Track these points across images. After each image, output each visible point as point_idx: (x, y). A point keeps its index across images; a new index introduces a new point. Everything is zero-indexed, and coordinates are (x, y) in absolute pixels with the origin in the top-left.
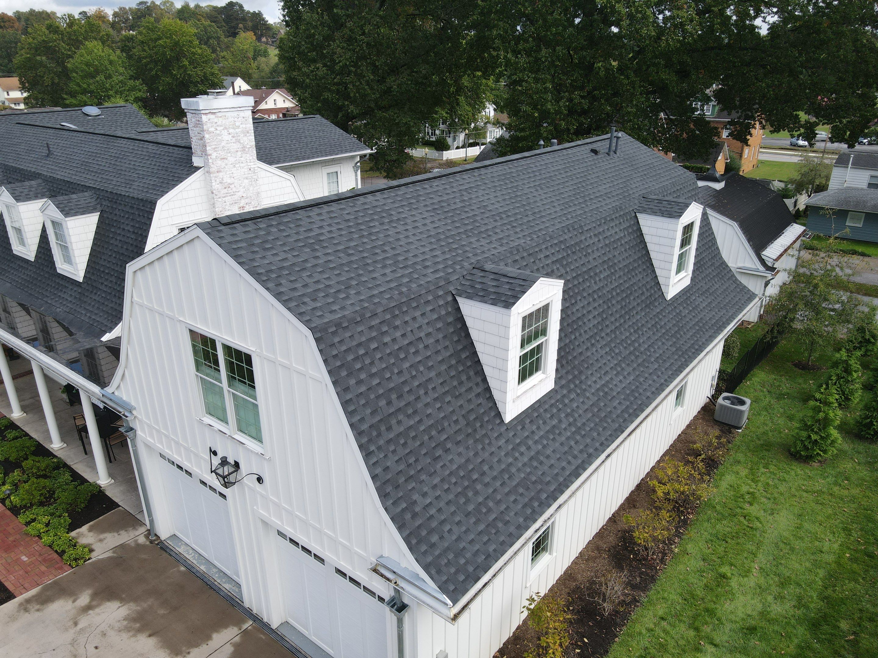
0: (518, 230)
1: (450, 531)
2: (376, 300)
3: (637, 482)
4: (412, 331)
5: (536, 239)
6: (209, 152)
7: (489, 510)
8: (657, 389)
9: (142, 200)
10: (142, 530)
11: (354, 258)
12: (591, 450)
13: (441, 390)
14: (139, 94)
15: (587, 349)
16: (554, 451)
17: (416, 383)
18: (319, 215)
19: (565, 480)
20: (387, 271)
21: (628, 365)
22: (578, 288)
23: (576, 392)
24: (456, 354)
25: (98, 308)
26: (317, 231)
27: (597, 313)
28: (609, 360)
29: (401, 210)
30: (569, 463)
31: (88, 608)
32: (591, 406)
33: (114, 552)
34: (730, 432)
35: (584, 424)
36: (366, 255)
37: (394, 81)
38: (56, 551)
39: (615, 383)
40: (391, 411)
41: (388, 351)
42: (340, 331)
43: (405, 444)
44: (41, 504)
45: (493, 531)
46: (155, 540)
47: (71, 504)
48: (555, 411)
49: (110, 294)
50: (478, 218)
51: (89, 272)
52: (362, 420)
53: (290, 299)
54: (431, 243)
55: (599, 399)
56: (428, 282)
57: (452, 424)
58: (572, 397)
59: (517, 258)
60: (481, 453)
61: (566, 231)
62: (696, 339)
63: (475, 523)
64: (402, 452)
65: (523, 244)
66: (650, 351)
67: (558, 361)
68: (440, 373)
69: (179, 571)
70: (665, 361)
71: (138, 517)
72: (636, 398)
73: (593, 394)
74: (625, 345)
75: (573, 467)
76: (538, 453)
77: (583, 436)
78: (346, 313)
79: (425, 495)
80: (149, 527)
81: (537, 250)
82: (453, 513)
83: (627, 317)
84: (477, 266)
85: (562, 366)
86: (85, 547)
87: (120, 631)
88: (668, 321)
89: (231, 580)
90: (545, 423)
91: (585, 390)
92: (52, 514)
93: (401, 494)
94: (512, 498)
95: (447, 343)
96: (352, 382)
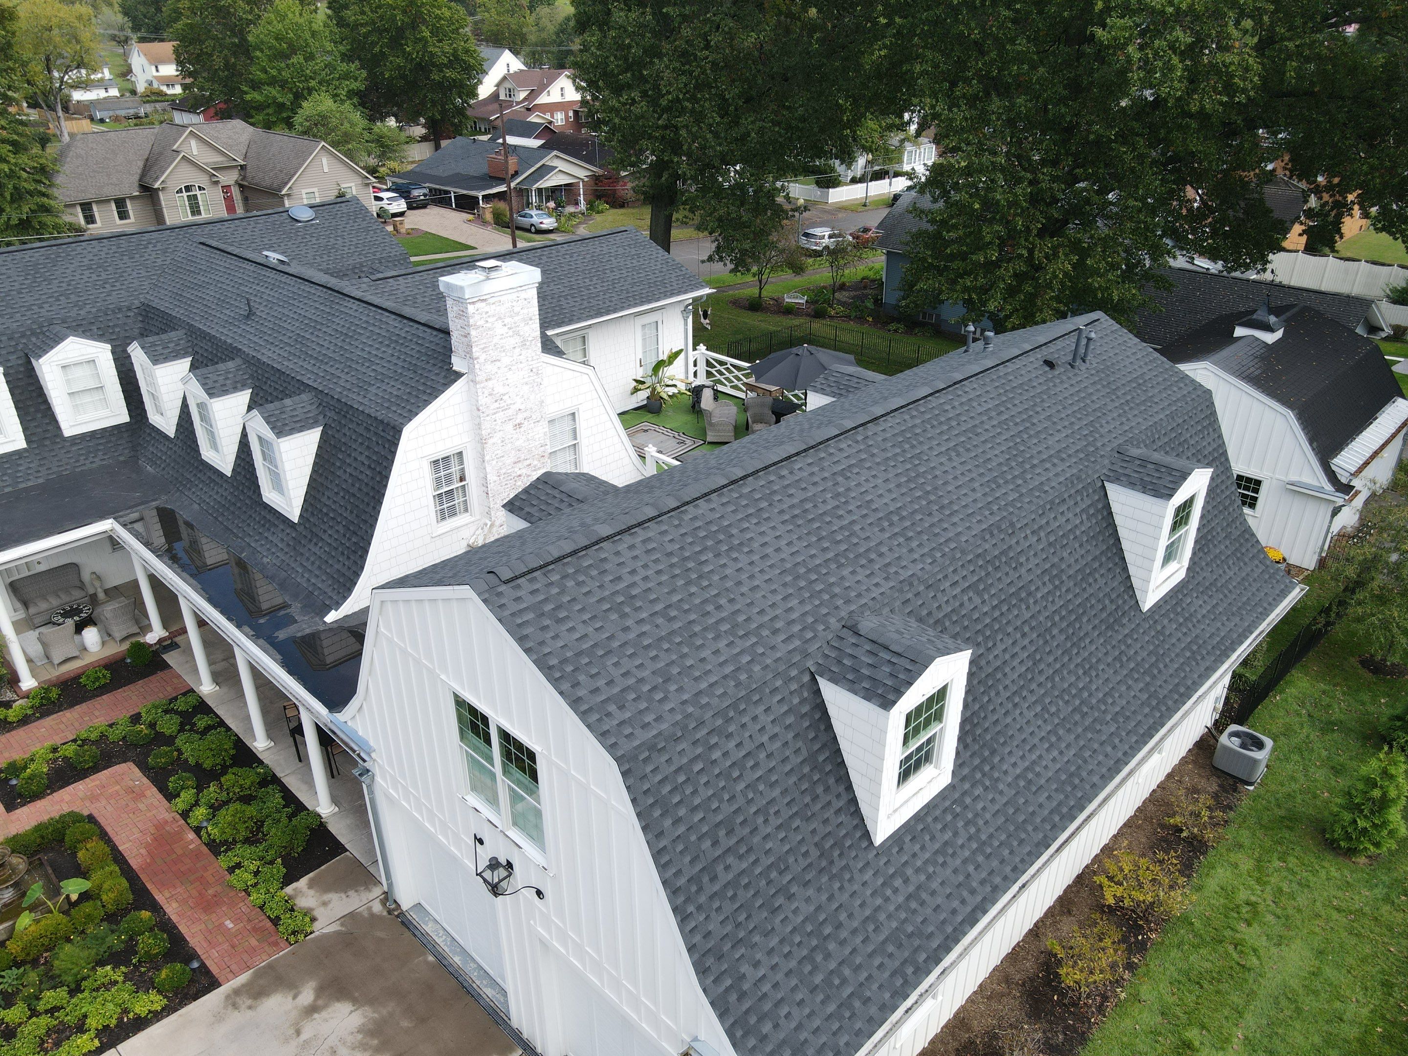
0: (914, 544)
1: (788, 1015)
2: (704, 700)
3: (1078, 870)
4: (750, 736)
5: (939, 560)
6: (475, 355)
7: (844, 981)
8: (1109, 769)
9: (382, 422)
10: (377, 892)
11: (677, 625)
12: (997, 880)
13: (786, 813)
14: (355, 85)
15: (1007, 713)
16: (943, 883)
17: (753, 809)
18: (632, 547)
19: (955, 930)
20: (722, 644)
21: (1069, 731)
22: (1000, 622)
23: (983, 784)
24: (811, 758)
25: (320, 568)
26: (628, 580)
27: (1026, 654)
28: (1039, 727)
29: (747, 525)
30: (963, 902)
31: (312, 1010)
32: (1005, 804)
33: (342, 925)
34: (1235, 790)
35: (991, 836)
36: (693, 617)
37: (753, 122)
38: (269, 917)
39: (1044, 763)
40: (717, 854)
41: (717, 771)
42: (655, 755)
43: (734, 898)
44: (247, 841)
45: (847, 1014)
46: (394, 910)
47: (285, 847)
48: (949, 818)
49: (336, 549)
50: (857, 528)
51: (307, 510)
52: (679, 873)
53: (590, 709)
54: (785, 585)
55: (1018, 793)
56: (777, 660)
57: (800, 859)
58: (977, 793)
59: (910, 595)
60: (837, 894)
61: (988, 537)
62: (1183, 675)
63: (823, 1002)
64: (729, 908)
65: (920, 573)
66: (1105, 704)
67: (960, 739)
68: (786, 790)
69: (426, 962)
70: (1128, 718)
71: (372, 870)
72: (1075, 787)
73: (1009, 785)
74: (1067, 698)
75: (969, 909)
76: (919, 888)
77: (988, 857)
78: (664, 726)
79: (756, 965)
80: (385, 888)
81: (940, 576)
82: (794, 989)
83: (1075, 651)
84: (849, 624)
85: (966, 747)
86: (305, 915)
87: (353, 1049)
88: (1142, 647)
89: (494, 983)
90: (933, 838)
91: (997, 780)
92: (261, 859)
93: (725, 966)
94: (877, 962)
95: (800, 744)
96: (668, 823)
